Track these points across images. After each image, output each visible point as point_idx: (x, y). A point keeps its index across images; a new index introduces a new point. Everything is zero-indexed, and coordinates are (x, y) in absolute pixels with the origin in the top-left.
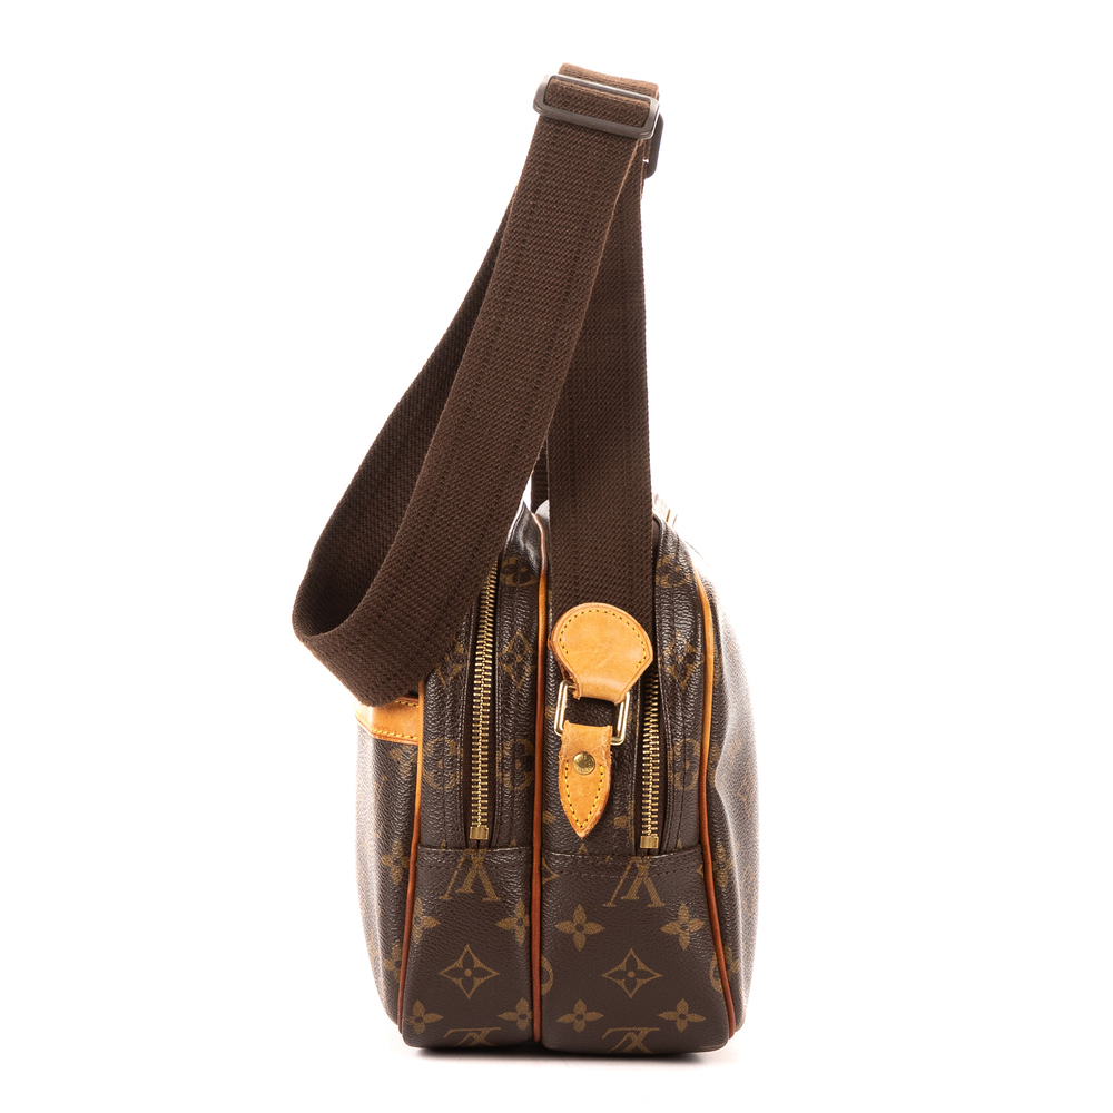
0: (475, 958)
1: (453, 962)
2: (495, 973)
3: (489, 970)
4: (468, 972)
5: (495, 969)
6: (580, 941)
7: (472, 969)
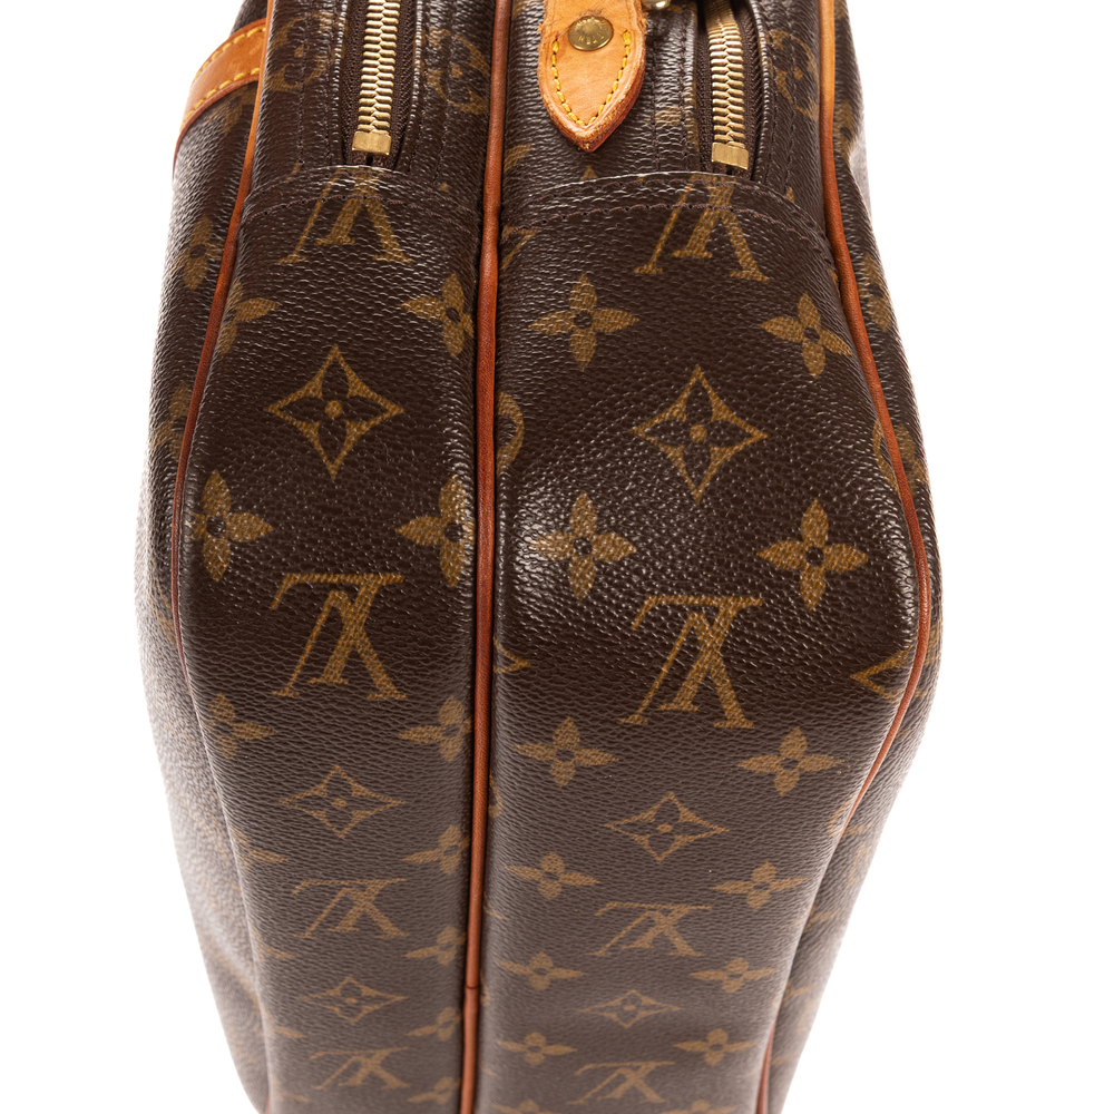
0: (352, 376)
1: (301, 385)
2: (394, 410)
3: (381, 401)
4: (334, 408)
5: (395, 400)
6: (583, 348)
7: (342, 399)
